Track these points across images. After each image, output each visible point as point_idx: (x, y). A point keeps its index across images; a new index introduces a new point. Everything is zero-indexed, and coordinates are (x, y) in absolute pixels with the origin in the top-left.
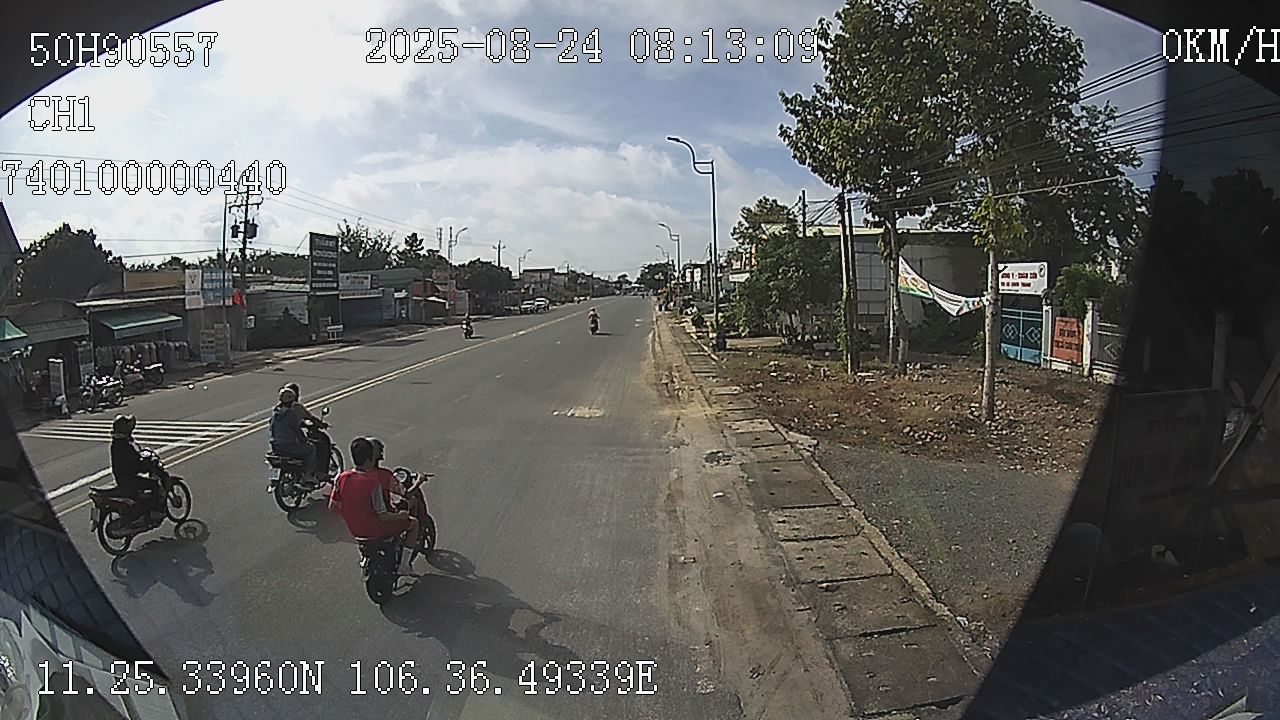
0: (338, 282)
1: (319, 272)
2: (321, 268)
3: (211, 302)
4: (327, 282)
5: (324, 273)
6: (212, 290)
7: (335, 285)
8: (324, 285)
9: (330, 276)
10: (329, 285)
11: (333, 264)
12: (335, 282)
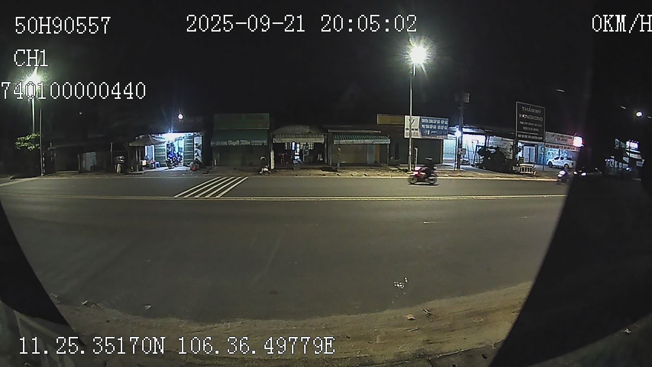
0: (543, 137)
1: (524, 128)
2: (527, 126)
3: (428, 136)
4: (531, 135)
6: (430, 129)
7: (540, 138)
8: (529, 137)
9: (536, 132)
10: (536, 138)
11: (539, 125)
12: (540, 136)
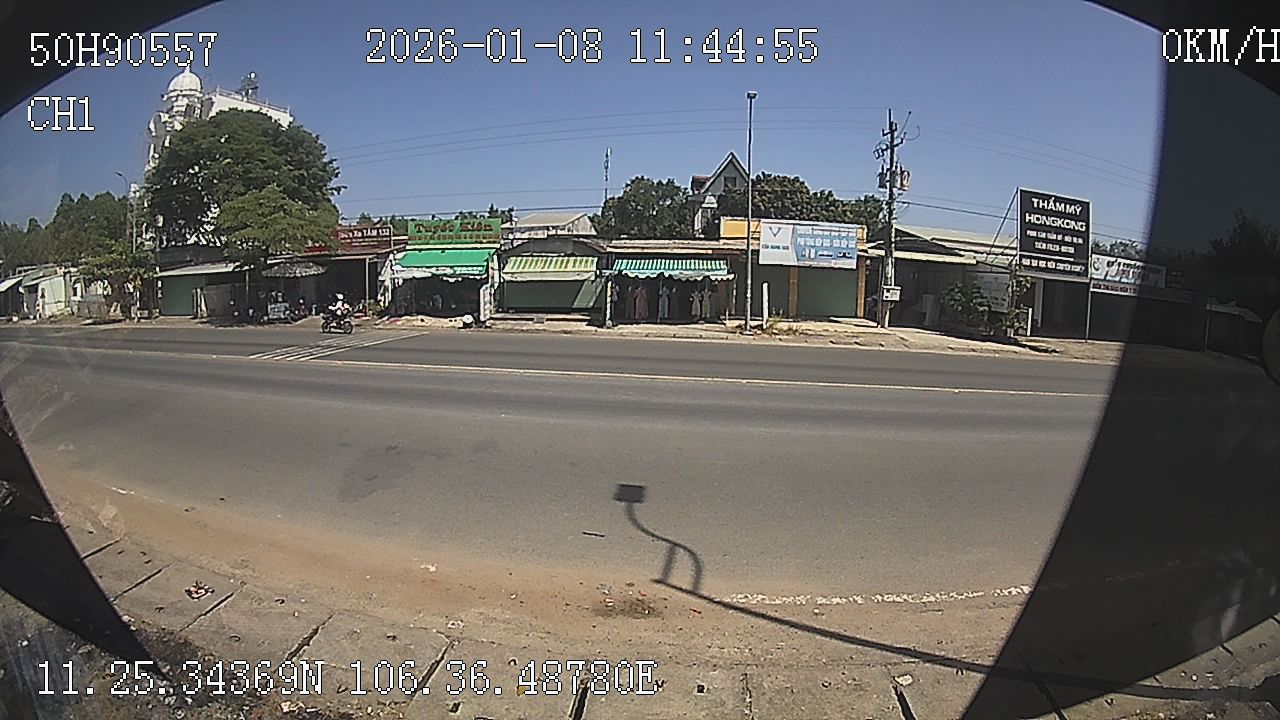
0: (1086, 265)
1: (1038, 245)
2: (1046, 241)
3: (812, 260)
4: (1056, 261)
5: (1050, 246)
6: (813, 247)
7: (1078, 269)
8: (1052, 265)
9: (1069, 255)
10: (1068, 267)
11: (1075, 240)
12: (1078, 264)
